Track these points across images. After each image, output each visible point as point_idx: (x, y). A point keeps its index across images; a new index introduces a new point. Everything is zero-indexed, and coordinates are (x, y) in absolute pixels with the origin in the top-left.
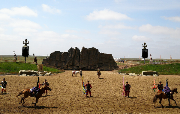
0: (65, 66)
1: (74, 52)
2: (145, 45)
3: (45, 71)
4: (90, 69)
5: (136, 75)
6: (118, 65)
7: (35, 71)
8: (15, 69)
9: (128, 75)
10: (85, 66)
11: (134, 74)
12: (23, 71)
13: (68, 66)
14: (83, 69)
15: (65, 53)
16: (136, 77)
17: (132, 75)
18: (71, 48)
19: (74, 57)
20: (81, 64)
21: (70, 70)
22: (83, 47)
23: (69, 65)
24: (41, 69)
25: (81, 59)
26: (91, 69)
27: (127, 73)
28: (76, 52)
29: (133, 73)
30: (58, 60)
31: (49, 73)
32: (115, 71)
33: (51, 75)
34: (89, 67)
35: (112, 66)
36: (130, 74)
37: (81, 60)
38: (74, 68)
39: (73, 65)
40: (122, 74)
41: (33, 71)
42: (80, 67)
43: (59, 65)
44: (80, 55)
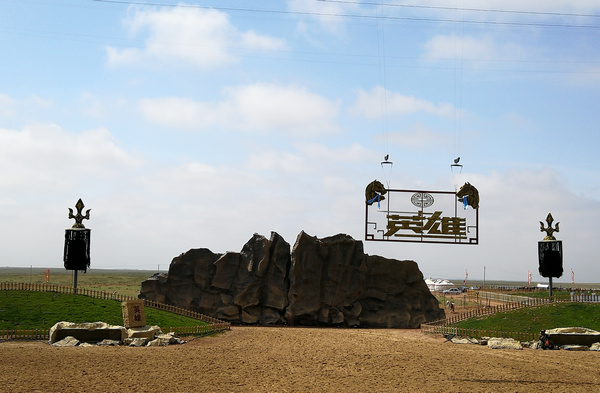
0: (231, 310)
1: (265, 250)
2: (550, 224)
3: (152, 329)
4: (331, 320)
5: (518, 345)
6: (441, 306)
7: (111, 327)
8: (36, 319)
9: (485, 344)
10: (309, 310)
11: (508, 342)
12: (66, 325)
13: (240, 308)
14: (302, 322)
15: (230, 255)
16: (518, 354)
17: (503, 344)
18: (256, 236)
19: (266, 272)
20: (293, 300)
21: (252, 325)
22: (303, 232)
23: (244, 305)
24: (138, 318)
25: (293, 279)
26: (335, 321)
27: (478, 338)
28: (276, 252)
29: (505, 336)
30: (203, 283)
31: (168, 336)
32: (431, 329)
33: (176, 343)
34: (326, 313)
35: (418, 310)
36: (493, 342)
37: (293, 284)
38: (267, 318)
39: (262, 306)
40: (458, 341)
41: (105, 326)
42: (289, 313)
43: (205, 304)
44: (290, 263)
